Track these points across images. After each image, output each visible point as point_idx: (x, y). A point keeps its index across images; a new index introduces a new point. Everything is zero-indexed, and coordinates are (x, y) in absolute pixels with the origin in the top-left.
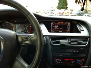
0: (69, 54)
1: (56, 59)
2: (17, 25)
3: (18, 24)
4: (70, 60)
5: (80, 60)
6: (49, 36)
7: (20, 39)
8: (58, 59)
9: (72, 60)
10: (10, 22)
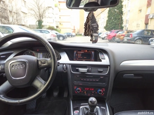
0: (89, 83)
1: (76, 88)
2: (39, 54)
3: (41, 52)
4: (90, 89)
6: (69, 64)
7: (40, 63)
8: (78, 88)
9: (92, 89)
10: (33, 50)
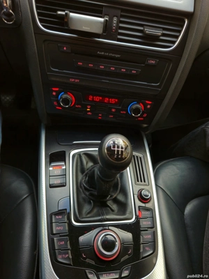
0: (106, 80)
1: (58, 93)
4: (106, 100)
5: (138, 103)
8: (66, 93)
9: (113, 101)
